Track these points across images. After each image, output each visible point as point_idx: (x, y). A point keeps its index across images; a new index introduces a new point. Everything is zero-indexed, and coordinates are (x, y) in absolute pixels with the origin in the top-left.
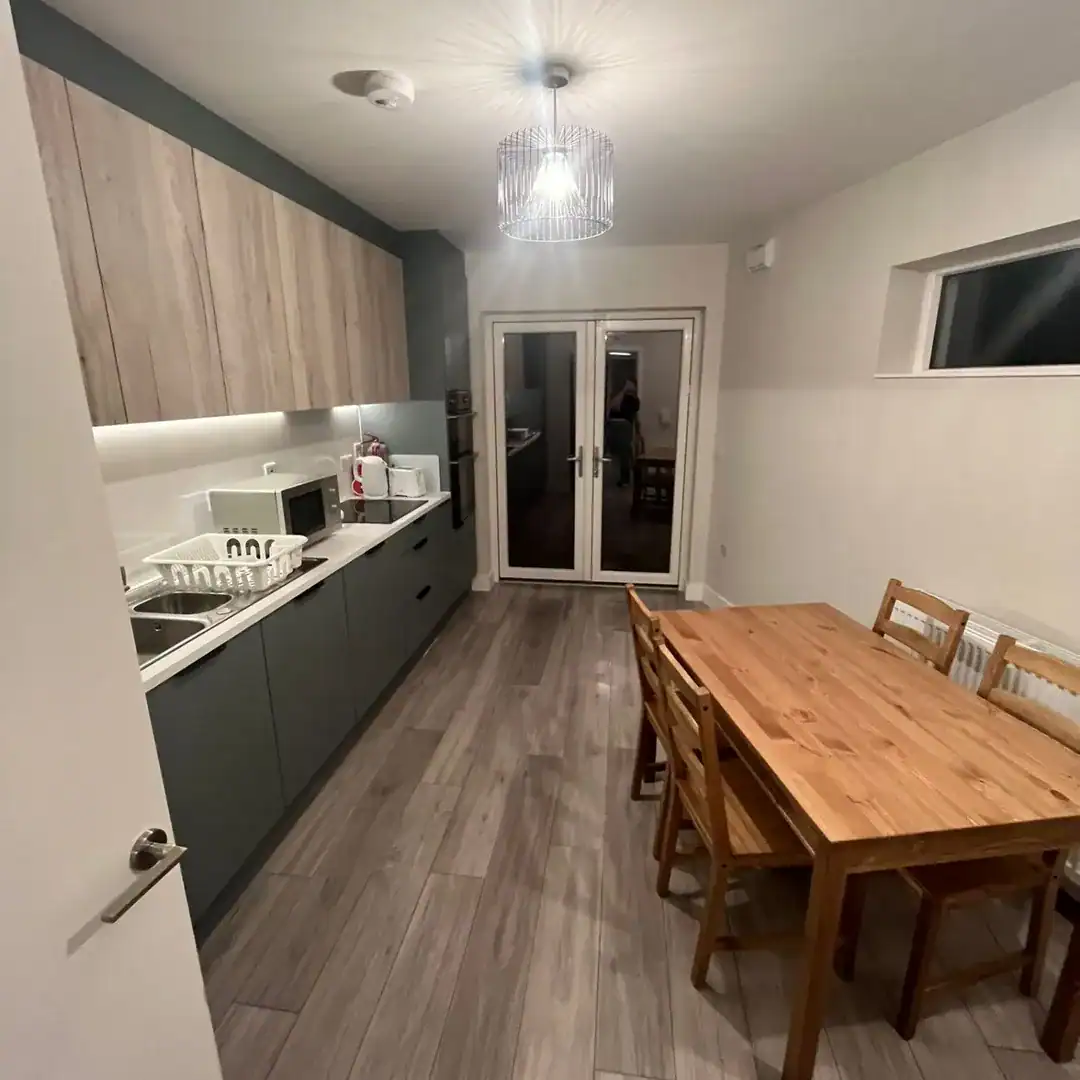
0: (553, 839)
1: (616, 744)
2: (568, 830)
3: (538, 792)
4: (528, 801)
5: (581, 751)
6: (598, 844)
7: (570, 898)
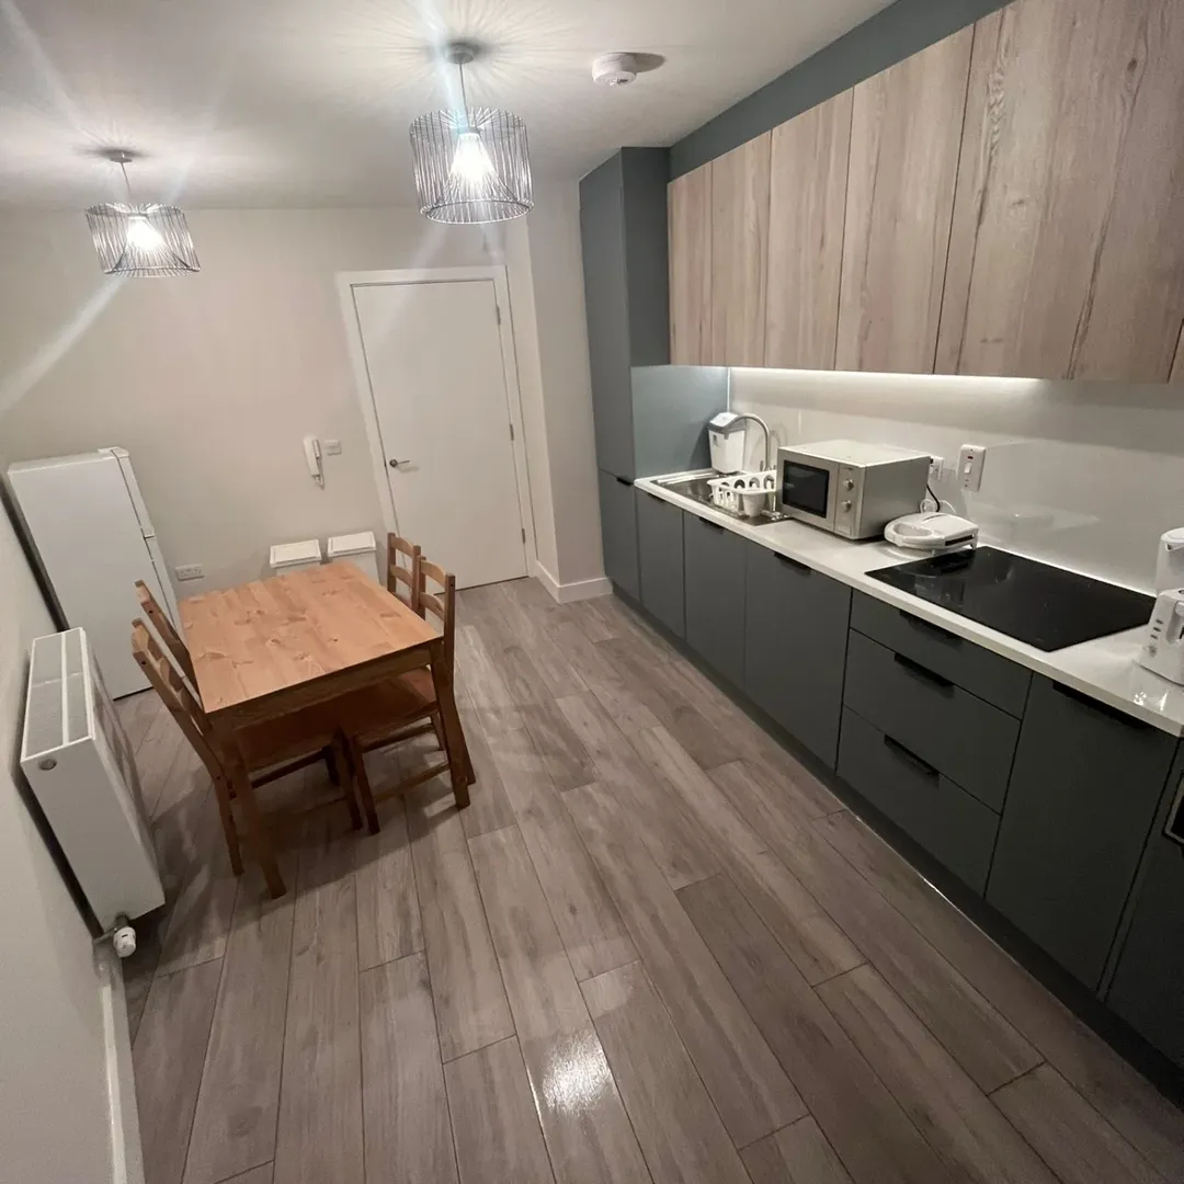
0: (524, 731)
1: (509, 830)
2: (518, 741)
3: (559, 754)
4: (562, 745)
5: (544, 806)
6: (491, 741)
7: (497, 712)
